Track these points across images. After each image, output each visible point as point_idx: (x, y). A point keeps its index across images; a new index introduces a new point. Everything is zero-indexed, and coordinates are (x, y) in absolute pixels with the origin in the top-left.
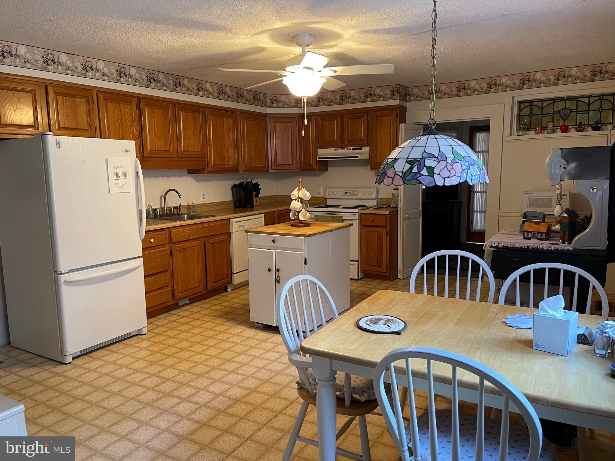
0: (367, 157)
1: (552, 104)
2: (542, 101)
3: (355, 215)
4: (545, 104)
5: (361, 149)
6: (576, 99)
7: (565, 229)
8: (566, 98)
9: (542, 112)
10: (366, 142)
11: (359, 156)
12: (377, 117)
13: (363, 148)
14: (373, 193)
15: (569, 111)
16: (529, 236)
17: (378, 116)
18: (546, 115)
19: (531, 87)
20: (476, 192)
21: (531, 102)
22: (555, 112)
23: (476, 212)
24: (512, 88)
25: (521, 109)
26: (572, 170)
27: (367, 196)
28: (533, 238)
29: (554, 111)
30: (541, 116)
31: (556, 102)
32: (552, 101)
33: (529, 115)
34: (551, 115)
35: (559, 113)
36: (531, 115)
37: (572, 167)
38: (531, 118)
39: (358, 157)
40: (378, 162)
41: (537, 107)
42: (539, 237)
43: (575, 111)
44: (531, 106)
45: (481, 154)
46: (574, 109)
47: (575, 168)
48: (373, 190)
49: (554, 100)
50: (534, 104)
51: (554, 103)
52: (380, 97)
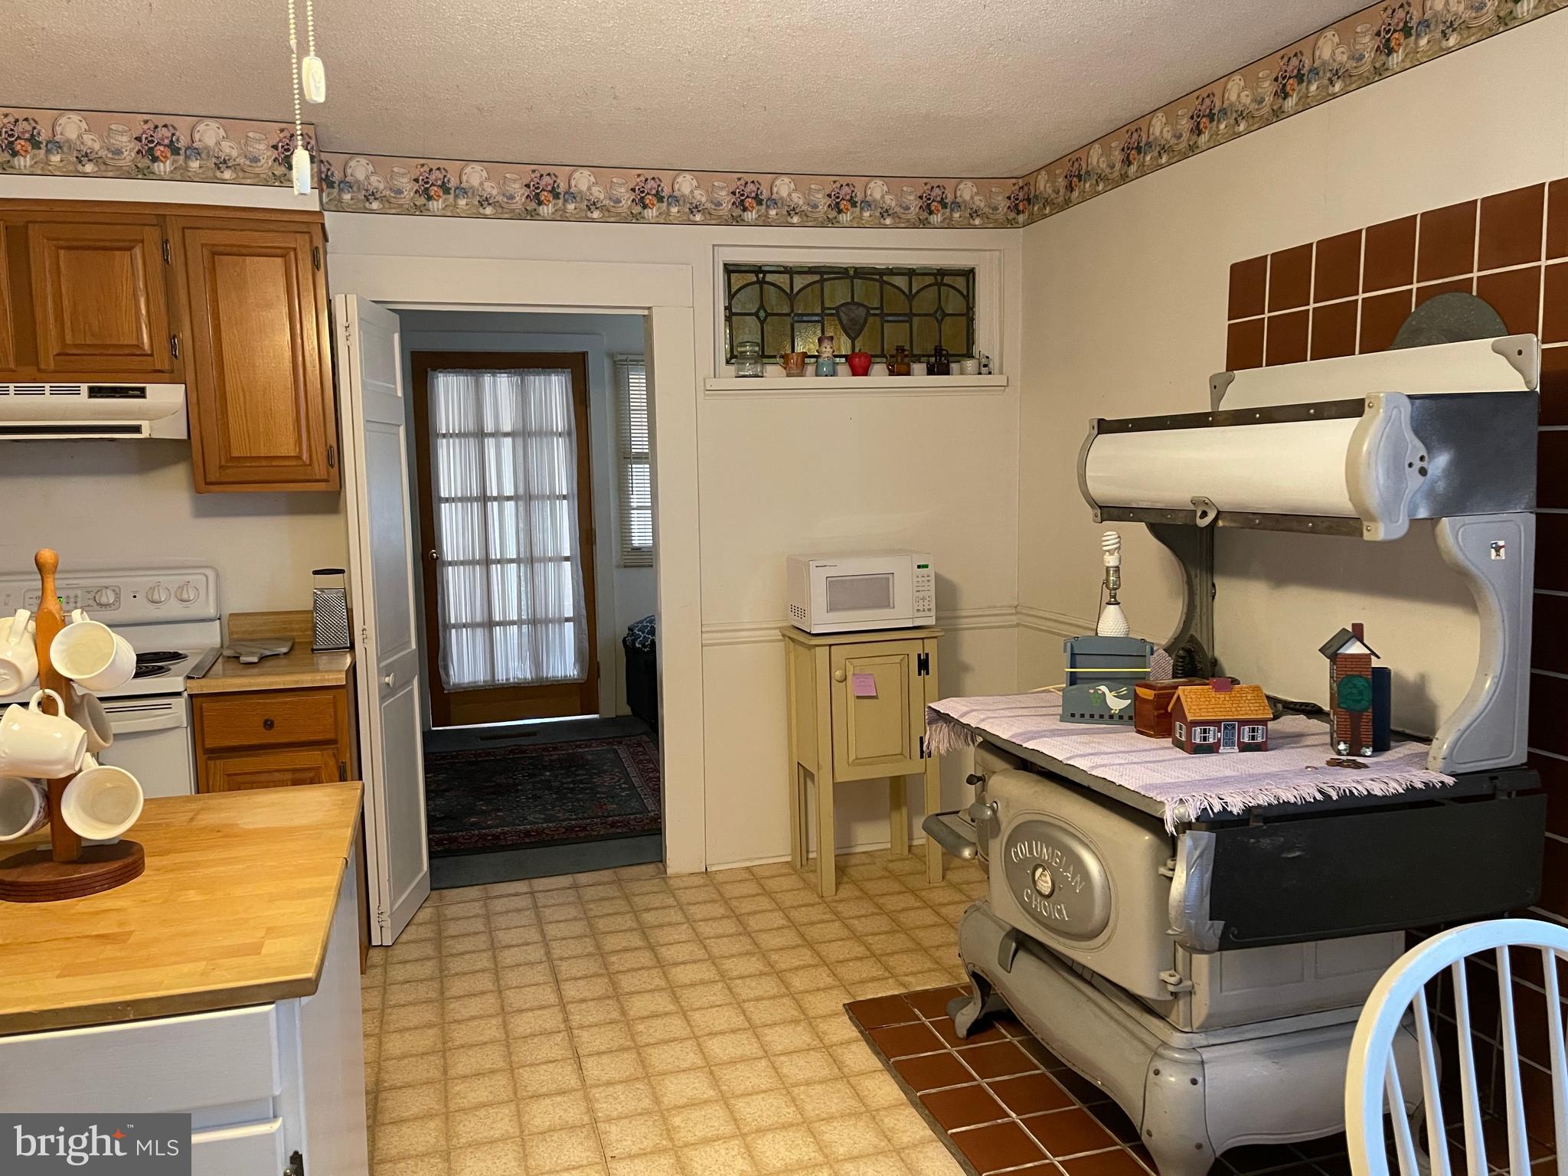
0: (175, 429)
1: (818, 286)
2: (789, 271)
3: (168, 707)
4: (799, 282)
5: (141, 393)
6: (878, 277)
7: (1359, 702)
8: (852, 273)
9: (792, 311)
10: (162, 361)
11: (145, 425)
12: (214, 254)
13: (150, 388)
14: (203, 592)
15: (862, 312)
16: (1211, 741)
17: (216, 249)
18: (805, 318)
19: (765, 222)
20: (450, 564)
21: (758, 270)
22: (827, 312)
23: (459, 626)
24: (712, 217)
25: (733, 291)
26: (1439, 479)
27: (175, 610)
28: (1226, 745)
29: (823, 308)
30: (789, 320)
31: (828, 279)
32: (817, 278)
33: (756, 314)
34: (816, 318)
35: (837, 314)
36: (762, 314)
37: (1440, 470)
38: (762, 322)
39: (137, 429)
40: (235, 454)
41: (778, 291)
42: (1246, 740)
43: (878, 312)
44: (762, 283)
45: (457, 441)
46: (875, 306)
47: (1448, 472)
48: (197, 579)
49: (824, 274)
50: (769, 278)
51: (822, 281)
52: (219, 167)
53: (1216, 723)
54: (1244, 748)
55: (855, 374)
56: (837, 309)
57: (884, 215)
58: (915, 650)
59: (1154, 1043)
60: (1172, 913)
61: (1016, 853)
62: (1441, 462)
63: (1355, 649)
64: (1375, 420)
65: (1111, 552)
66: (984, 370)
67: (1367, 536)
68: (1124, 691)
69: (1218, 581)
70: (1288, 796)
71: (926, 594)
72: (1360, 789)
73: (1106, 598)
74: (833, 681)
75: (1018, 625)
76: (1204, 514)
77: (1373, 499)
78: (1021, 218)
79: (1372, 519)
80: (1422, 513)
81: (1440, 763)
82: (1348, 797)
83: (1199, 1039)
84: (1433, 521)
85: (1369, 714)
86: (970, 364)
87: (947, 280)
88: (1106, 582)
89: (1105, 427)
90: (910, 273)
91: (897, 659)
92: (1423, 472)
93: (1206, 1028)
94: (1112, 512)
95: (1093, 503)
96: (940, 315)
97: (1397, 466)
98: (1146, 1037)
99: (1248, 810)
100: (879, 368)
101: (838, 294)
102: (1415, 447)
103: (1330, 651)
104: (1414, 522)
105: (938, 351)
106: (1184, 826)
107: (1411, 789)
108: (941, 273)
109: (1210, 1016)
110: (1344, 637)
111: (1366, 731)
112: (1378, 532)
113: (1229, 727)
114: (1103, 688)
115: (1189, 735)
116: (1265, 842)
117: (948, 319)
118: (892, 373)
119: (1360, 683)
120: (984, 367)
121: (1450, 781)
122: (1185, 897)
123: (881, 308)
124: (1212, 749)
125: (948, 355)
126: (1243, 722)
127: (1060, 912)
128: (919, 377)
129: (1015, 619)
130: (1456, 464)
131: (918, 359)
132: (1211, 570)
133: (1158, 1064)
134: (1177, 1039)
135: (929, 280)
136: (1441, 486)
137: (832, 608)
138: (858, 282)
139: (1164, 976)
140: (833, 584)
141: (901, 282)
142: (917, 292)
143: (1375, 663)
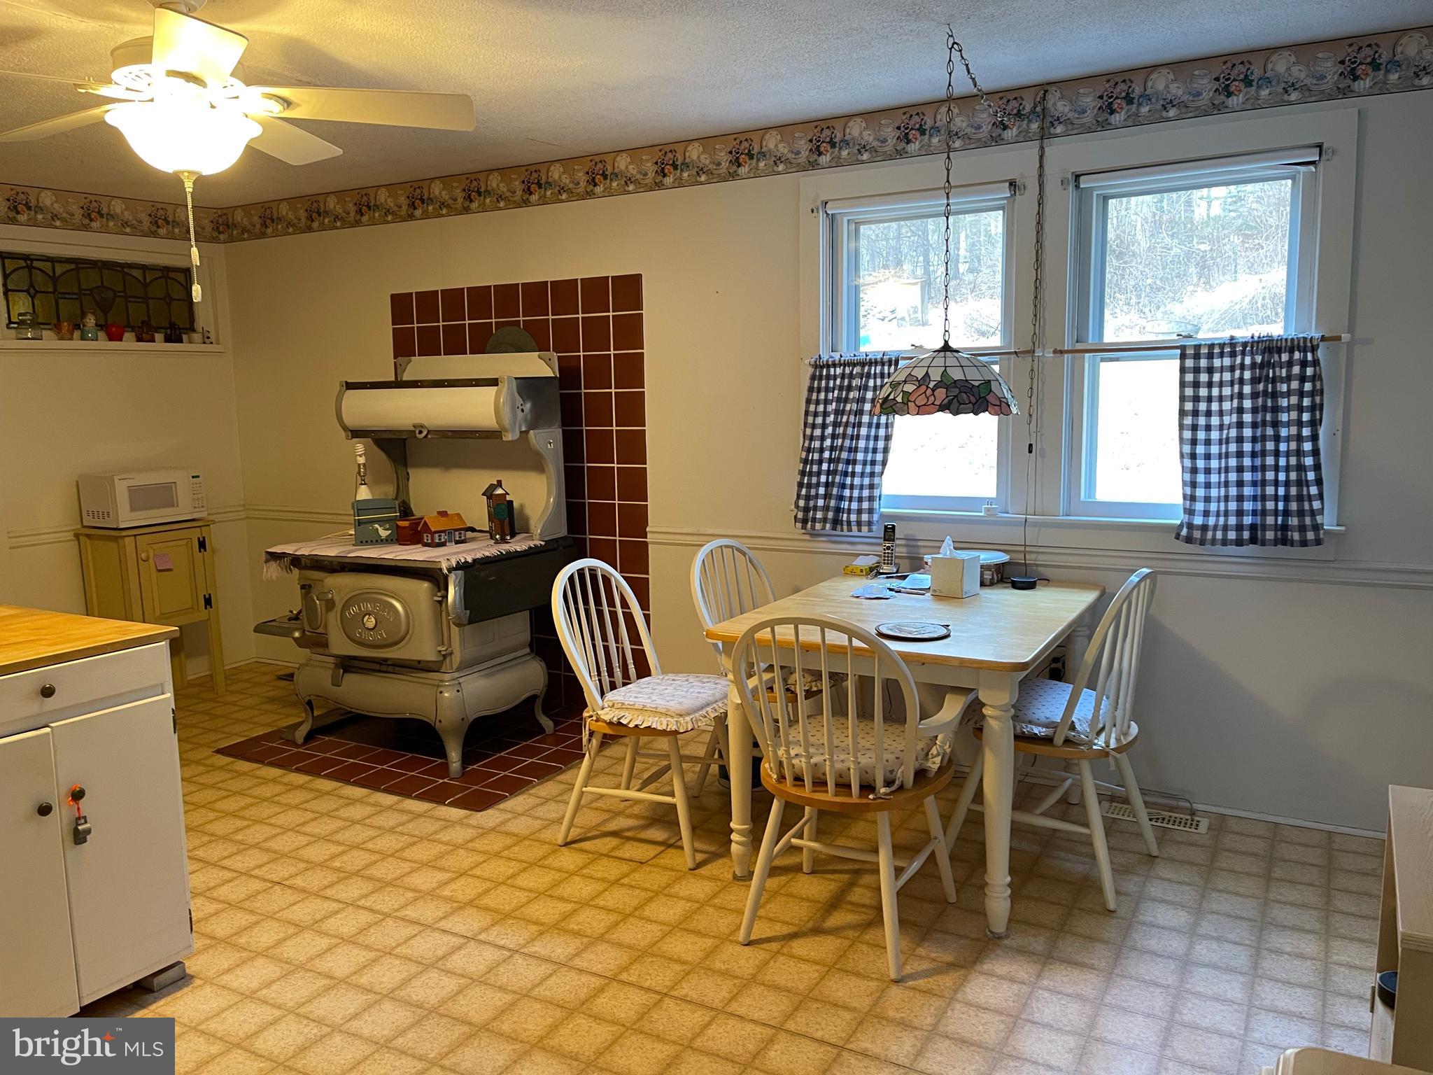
53: (444, 531)
54: (457, 542)
55: (110, 340)
56: (91, 290)
57: (125, 227)
58: (195, 535)
59: (437, 682)
60: (450, 609)
61: (350, 613)
62: (528, 406)
63: (499, 491)
64: (504, 387)
65: (360, 456)
66: (207, 341)
67: (504, 439)
68: (387, 526)
69: (410, 471)
70: (487, 554)
71: (199, 496)
72: (512, 549)
73: (359, 481)
74: (140, 560)
75: (246, 518)
76: (420, 432)
77: (507, 421)
78: (222, 237)
79: (506, 431)
80: (524, 429)
81: (538, 537)
82: (509, 553)
83: (456, 675)
84: (526, 432)
85: (507, 520)
86: (196, 336)
87: (171, 275)
88: (359, 472)
89: (350, 386)
90: (144, 268)
91: (184, 542)
92: (522, 410)
93: (458, 670)
94: (356, 434)
95: (345, 428)
96: (168, 299)
97: (513, 409)
98: (431, 682)
99: (474, 560)
100: (129, 336)
101: (91, 280)
102: (519, 400)
103: (488, 494)
104: (521, 432)
105: (172, 326)
106: (450, 570)
107: (530, 548)
108: (166, 269)
109: (461, 662)
110: (492, 487)
111: (507, 529)
112: (509, 437)
113: (449, 533)
114: (377, 526)
115: (433, 539)
116: (482, 574)
117: (174, 303)
118: (139, 339)
119: (503, 507)
120: (206, 339)
121: (543, 543)
122: (454, 601)
123: (125, 291)
124: (443, 544)
125: (180, 329)
126: (456, 530)
127: (381, 634)
128: (159, 344)
129: (243, 514)
130: (533, 407)
131: (157, 330)
132: (406, 465)
133: (441, 689)
134: (447, 677)
135: (158, 274)
136: (529, 417)
137: (133, 509)
138: (106, 272)
139: (440, 648)
140: (132, 491)
141: (137, 273)
142: (151, 282)
143: (508, 498)
